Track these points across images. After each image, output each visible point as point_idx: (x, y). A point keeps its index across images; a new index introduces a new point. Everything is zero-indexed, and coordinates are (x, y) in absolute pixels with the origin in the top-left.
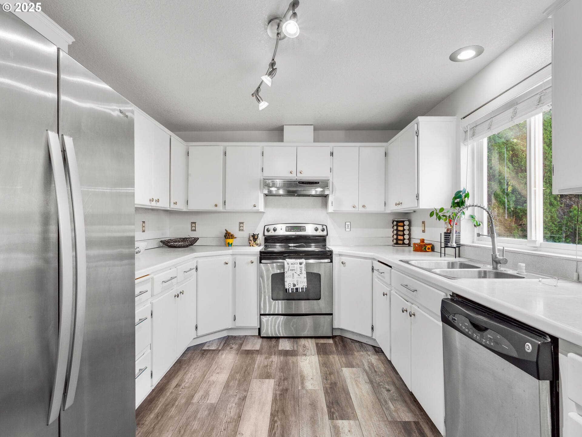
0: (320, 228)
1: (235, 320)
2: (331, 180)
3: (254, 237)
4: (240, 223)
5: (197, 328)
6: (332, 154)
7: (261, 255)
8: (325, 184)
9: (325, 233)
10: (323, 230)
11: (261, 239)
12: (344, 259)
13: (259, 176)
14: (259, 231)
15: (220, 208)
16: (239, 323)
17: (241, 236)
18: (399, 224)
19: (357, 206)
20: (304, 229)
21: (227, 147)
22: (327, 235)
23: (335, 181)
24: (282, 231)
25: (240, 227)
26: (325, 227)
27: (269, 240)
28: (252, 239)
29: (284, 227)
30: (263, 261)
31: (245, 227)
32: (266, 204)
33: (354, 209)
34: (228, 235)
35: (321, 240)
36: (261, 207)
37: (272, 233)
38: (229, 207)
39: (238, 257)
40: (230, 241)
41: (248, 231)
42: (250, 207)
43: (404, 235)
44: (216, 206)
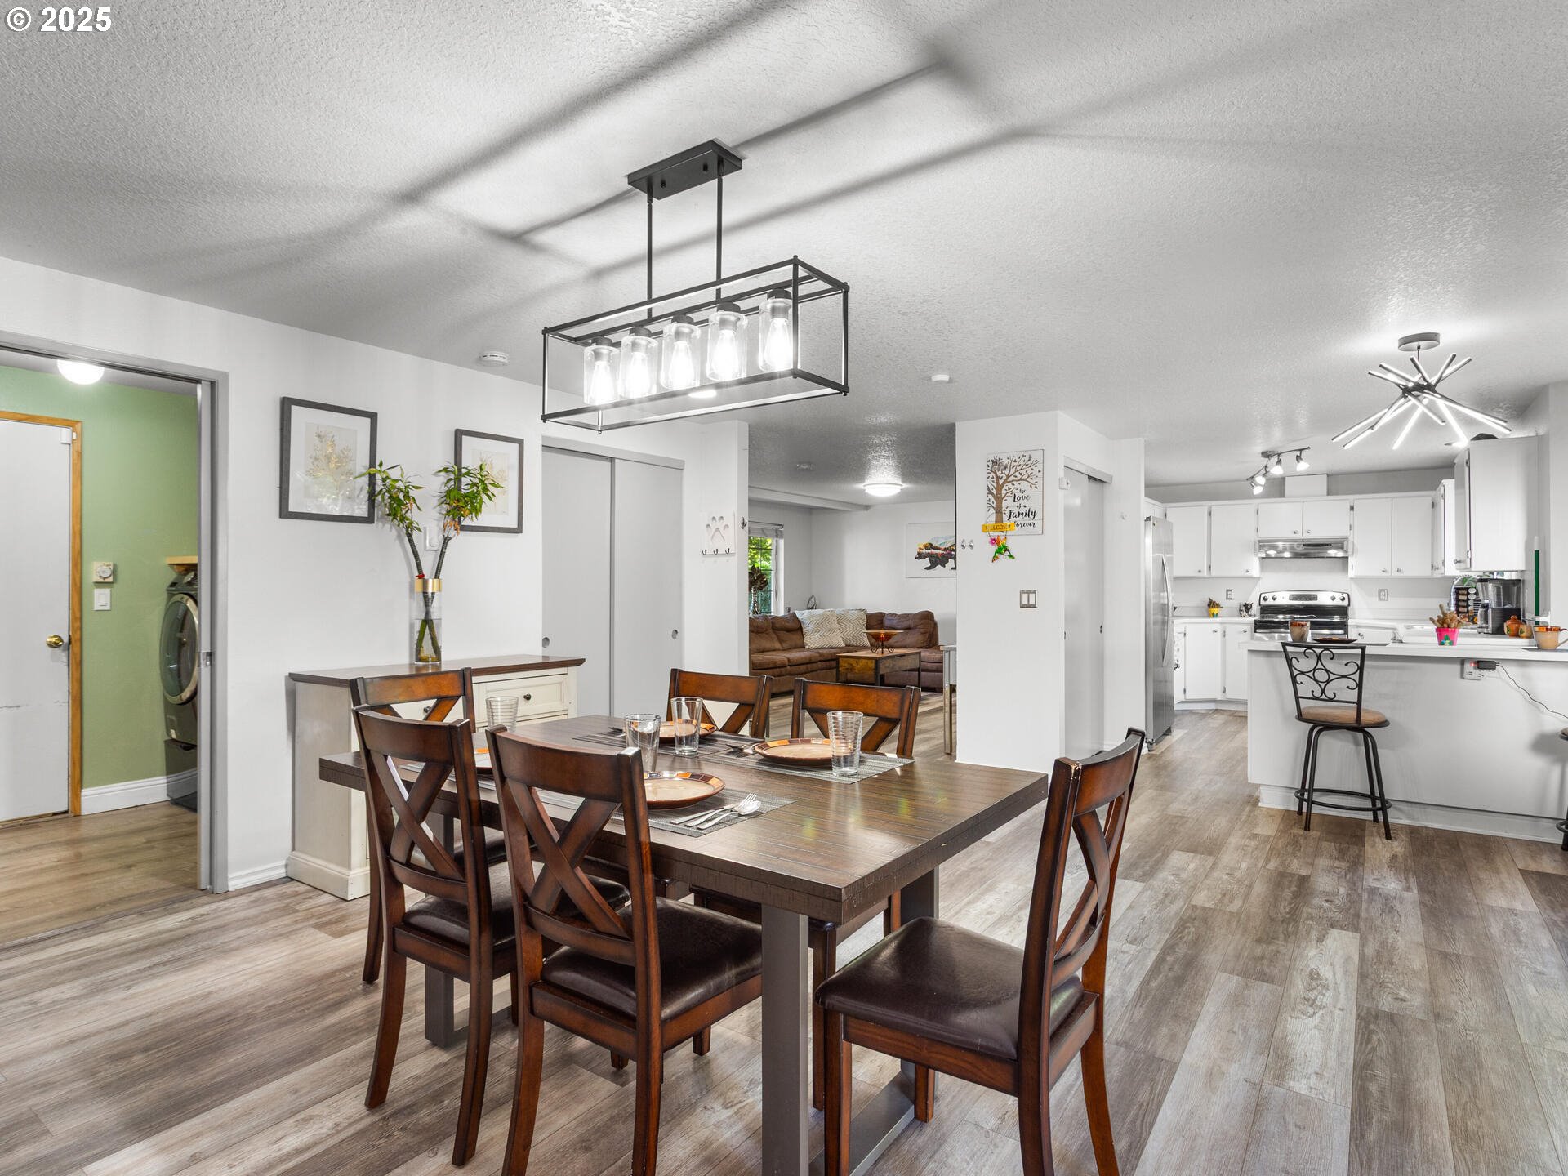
0: (1338, 596)
1: (1224, 692)
2: (1351, 538)
3: (1247, 607)
4: (1228, 591)
5: (1185, 691)
6: (1352, 508)
7: (1255, 624)
8: (1340, 544)
9: (1345, 603)
10: (1343, 599)
11: (1256, 609)
12: (1362, 631)
13: (1253, 537)
14: (1253, 600)
15: (1205, 574)
16: (1230, 695)
17: (1230, 605)
18: (1460, 592)
19: (1388, 569)
20: (1315, 598)
21: (1213, 508)
22: (1349, 605)
23: (1356, 540)
24: (1283, 600)
25: (1227, 595)
26: (1346, 596)
27: (1265, 610)
28: (1244, 608)
29: (1287, 595)
30: (1257, 631)
31: (1233, 595)
32: (1263, 568)
33: (1384, 574)
34: (1212, 604)
35: (1343, 611)
36: (1255, 570)
37: (1270, 602)
38: (1214, 573)
39: (1227, 626)
40: (1215, 611)
41: (1238, 599)
42: (1242, 573)
43: (1467, 606)
44: (1200, 571)
